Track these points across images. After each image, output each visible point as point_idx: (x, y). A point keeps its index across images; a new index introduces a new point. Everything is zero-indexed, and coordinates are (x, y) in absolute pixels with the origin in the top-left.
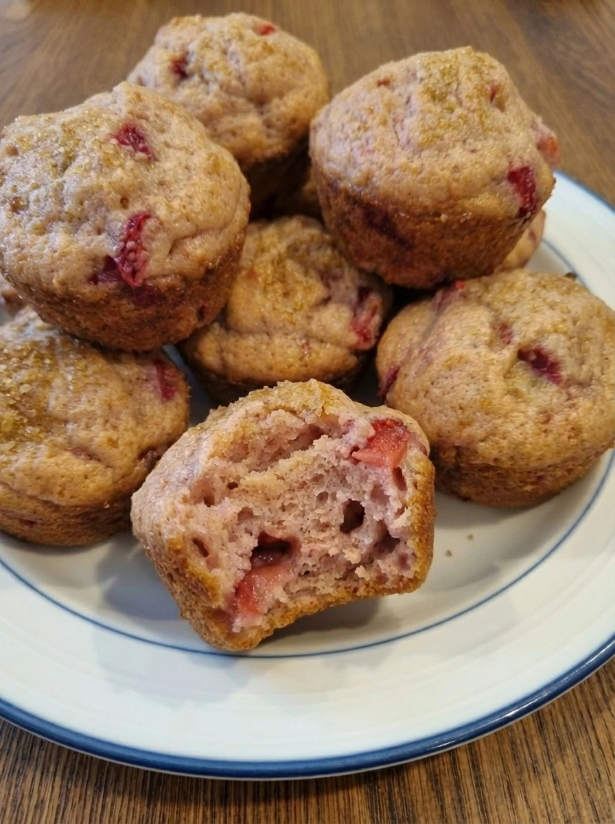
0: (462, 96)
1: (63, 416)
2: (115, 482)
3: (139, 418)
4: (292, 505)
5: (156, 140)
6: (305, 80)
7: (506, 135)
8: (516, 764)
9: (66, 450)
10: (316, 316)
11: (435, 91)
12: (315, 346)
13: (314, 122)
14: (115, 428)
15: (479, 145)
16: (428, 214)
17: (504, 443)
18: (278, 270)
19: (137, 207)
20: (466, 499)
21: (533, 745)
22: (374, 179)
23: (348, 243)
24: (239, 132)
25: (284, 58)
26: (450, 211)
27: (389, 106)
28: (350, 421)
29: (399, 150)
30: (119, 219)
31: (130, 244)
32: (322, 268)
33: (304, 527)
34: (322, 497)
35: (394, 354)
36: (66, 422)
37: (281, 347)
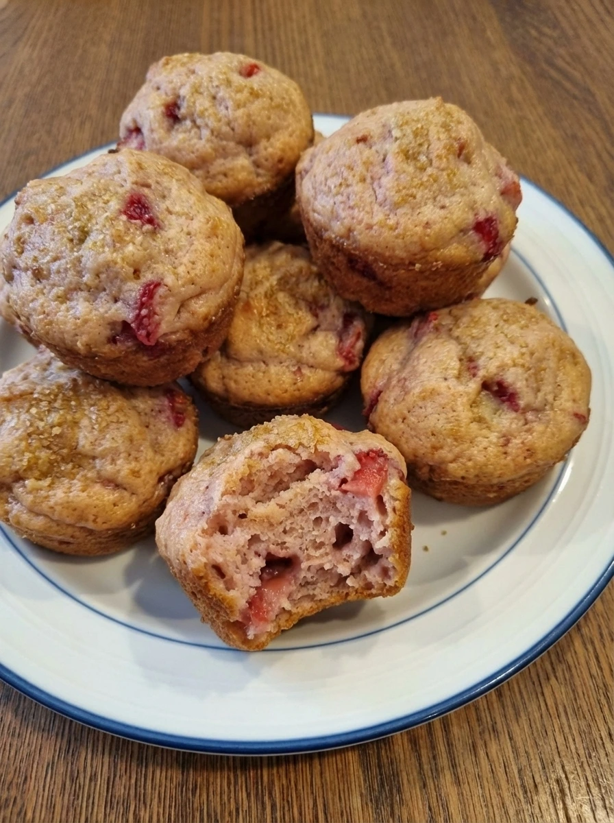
0: (433, 156)
1: (91, 453)
2: (140, 506)
3: (157, 448)
4: (292, 529)
5: (159, 208)
6: (290, 119)
7: (472, 188)
8: (479, 726)
9: (96, 482)
10: (306, 345)
11: (408, 151)
12: (306, 371)
13: (300, 167)
14: (136, 459)
15: (447, 202)
16: (404, 264)
17: (470, 464)
18: (271, 303)
19: (148, 277)
20: (440, 500)
21: (493, 708)
22: (355, 233)
23: (332, 279)
24: (231, 173)
25: (269, 101)
26: (423, 260)
27: (368, 164)
28: (339, 456)
29: (376, 207)
30: (133, 289)
31: (144, 312)
32: (310, 299)
33: (304, 547)
34: (318, 521)
35: (376, 379)
36: (94, 458)
37: (277, 374)
